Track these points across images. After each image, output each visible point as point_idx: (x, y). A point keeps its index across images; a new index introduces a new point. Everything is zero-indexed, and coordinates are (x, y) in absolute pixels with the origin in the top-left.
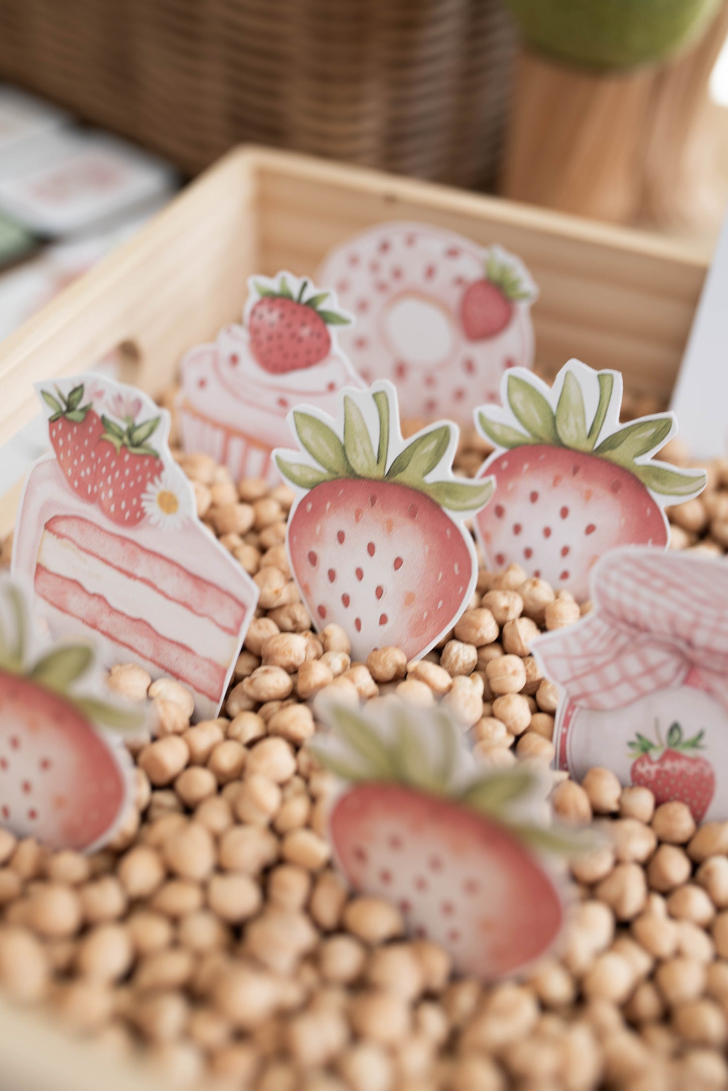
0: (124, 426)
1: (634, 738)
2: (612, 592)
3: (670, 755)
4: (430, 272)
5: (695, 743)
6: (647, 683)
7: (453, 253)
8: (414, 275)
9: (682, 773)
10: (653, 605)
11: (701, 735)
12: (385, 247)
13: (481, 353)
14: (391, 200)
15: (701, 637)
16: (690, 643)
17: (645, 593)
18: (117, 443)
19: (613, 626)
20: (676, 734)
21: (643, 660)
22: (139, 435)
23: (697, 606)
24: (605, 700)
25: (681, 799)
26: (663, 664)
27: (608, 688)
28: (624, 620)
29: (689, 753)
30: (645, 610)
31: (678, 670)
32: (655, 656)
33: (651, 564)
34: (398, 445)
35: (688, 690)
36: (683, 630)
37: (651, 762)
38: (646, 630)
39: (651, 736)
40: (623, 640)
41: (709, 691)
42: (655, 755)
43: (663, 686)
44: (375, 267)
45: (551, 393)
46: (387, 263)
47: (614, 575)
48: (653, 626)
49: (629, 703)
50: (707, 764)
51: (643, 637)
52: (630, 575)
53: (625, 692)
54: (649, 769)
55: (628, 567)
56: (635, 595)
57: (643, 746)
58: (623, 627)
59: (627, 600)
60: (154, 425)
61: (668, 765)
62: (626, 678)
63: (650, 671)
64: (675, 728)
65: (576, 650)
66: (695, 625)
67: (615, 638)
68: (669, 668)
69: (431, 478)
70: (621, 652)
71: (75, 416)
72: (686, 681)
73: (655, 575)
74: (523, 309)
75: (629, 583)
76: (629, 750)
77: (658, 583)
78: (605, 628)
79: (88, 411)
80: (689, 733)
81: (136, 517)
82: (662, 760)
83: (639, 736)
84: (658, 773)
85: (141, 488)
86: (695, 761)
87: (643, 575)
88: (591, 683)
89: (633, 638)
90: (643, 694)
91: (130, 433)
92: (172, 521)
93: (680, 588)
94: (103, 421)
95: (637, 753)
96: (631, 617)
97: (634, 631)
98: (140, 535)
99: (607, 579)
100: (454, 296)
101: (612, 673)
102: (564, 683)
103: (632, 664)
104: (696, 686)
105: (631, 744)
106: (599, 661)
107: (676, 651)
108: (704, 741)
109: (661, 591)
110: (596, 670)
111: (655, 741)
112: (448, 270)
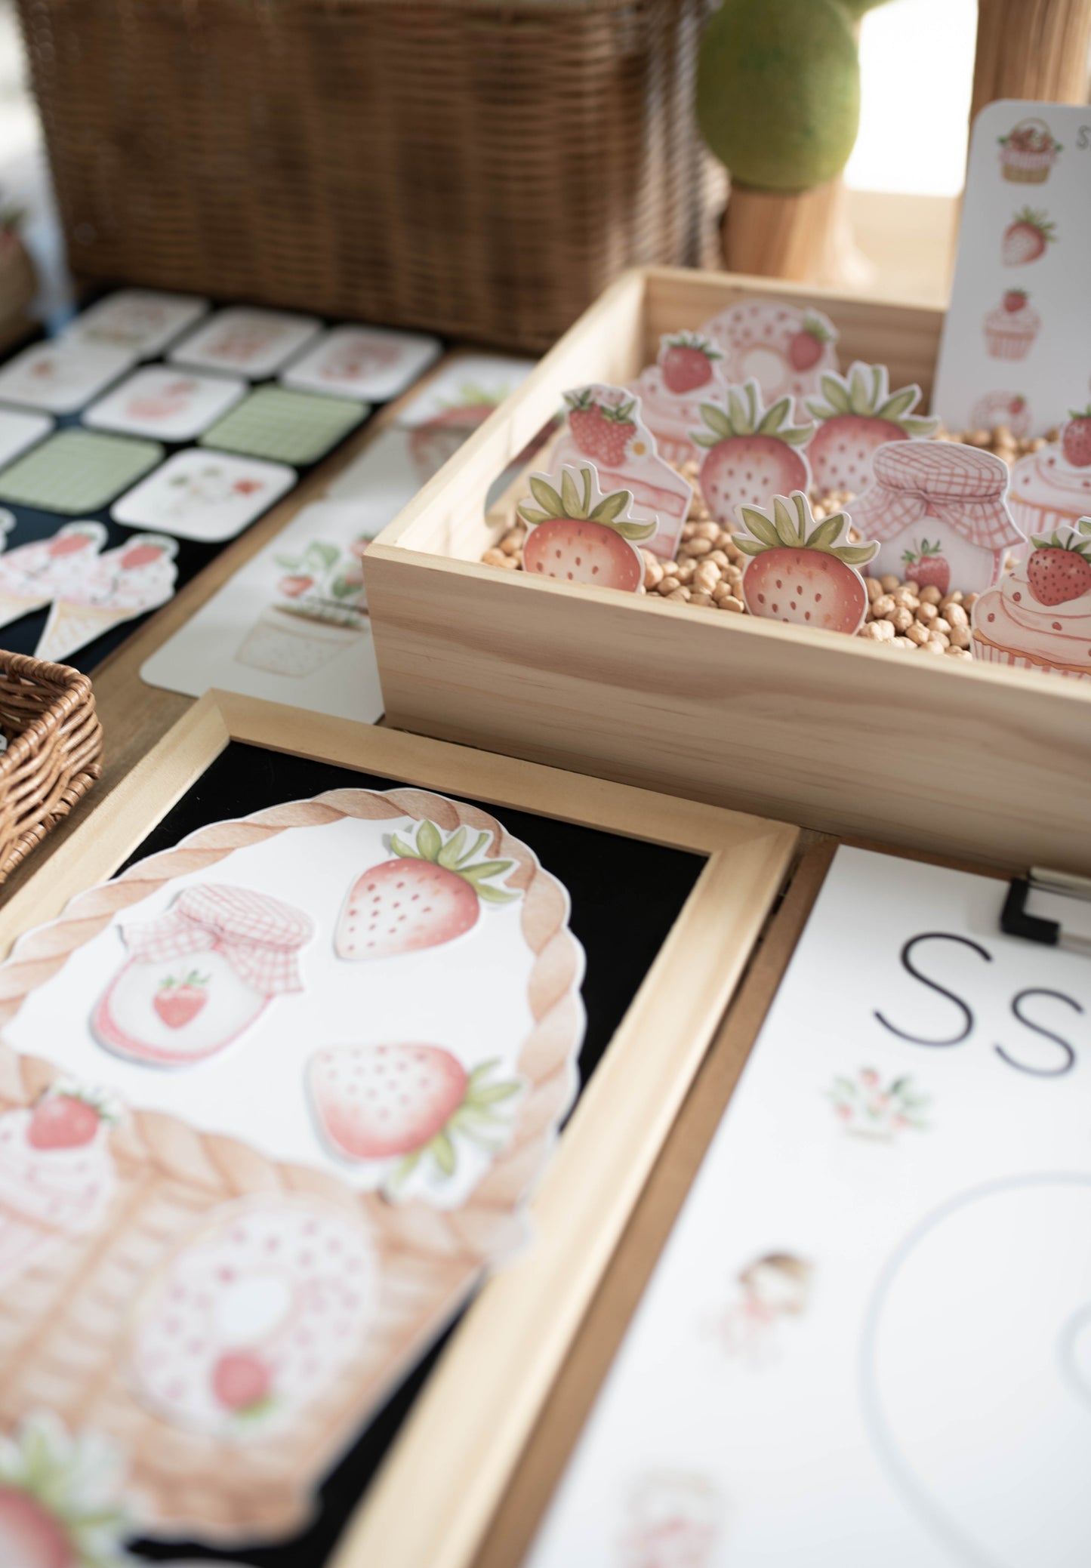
0: (613, 409)
1: (904, 554)
2: (882, 469)
3: (925, 559)
4: (768, 331)
5: (936, 550)
6: (907, 519)
7: (782, 317)
8: (758, 333)
9: (932, 569)
10: (904, 472)
11: (938, 543)
12: (738, 318)
13: (803, 379)
14: (738, 291)
15: (931, 487)
16: (925, 491)
17: (899, 467)
18: (608, 419)
19: (885, 489)
20: (926, 546)
21: (903, 506)
22: (622, 413)
23: (926, 469)
24: (886, 534)
25: (934, 584)
26: (913, 506)
27: (887, 526)
28: (891, 485)
29: (934, 556)
30: (900, 476)
31: (921, 508)
32: (909, 502)
33: (900, 450)
34: (762, 410)
35: (928, 518)
36: (921, 484)
37: (915, 566)
38: (903, 488)
39: (913, 550)
40: (891, 496)
41: (939, 516)
42: (916, 561)
43: (915, 519)
44: (732, 332)
45: (846, 384)
46: (740, 327)
47: (882, 460)
48: (906, 485)
49: (899, 533)
50: (944, 560)
51: (902, 491)
52: (890, 458)
53: (896, 527)
54: (914, 571)
55: (889, 454)
56: (895, 469)
57: (909, 557)
58: (891, 488)
59: (891, 472)
60: (632, 405)
61: (924, 566)
62: (896, 519)
63: (907, 511)
64: (925, 542)
65: (867, 507)
66: (927, 480)
67: (887, 495)
68: (917, 507)
69: (782, 429)
70: (891, 503)
71: (585, 408)
72: (927, 514)
73: (903, 456)
74: (829, 348)
75: (890, 463)
76: (903, 562)
77: (905, 460)
78: (881, 491)
79: (593, 404)
80: (932, 544)
81: (619, 460)
82: (920, 565)
83: (907, 552)
84: (920, 572)
85: (623, 443)
86: (937, 560)
87: (897, 457)
88: (878, 526)
89: (896, 493)
90: (905, 526)
91: (617, 413)
92: (642, 459)
93: (915, 460)
94: (602, 410)
95: (905, 563)
96: (894, 482)
97: (896, 490)
98: (624, 471)
99: (878, 462)
100: (784, 344)
101: (888, 517)
102: (863, 529)
103: (898, 510)
104: (932, 516)
105: (903, 558)
106: (880, 511)
107: (919, 497)
108: (940, 548)
109: (907, 464)
110: (879, 517)
111: (915, 553)
112: (779, 328)
